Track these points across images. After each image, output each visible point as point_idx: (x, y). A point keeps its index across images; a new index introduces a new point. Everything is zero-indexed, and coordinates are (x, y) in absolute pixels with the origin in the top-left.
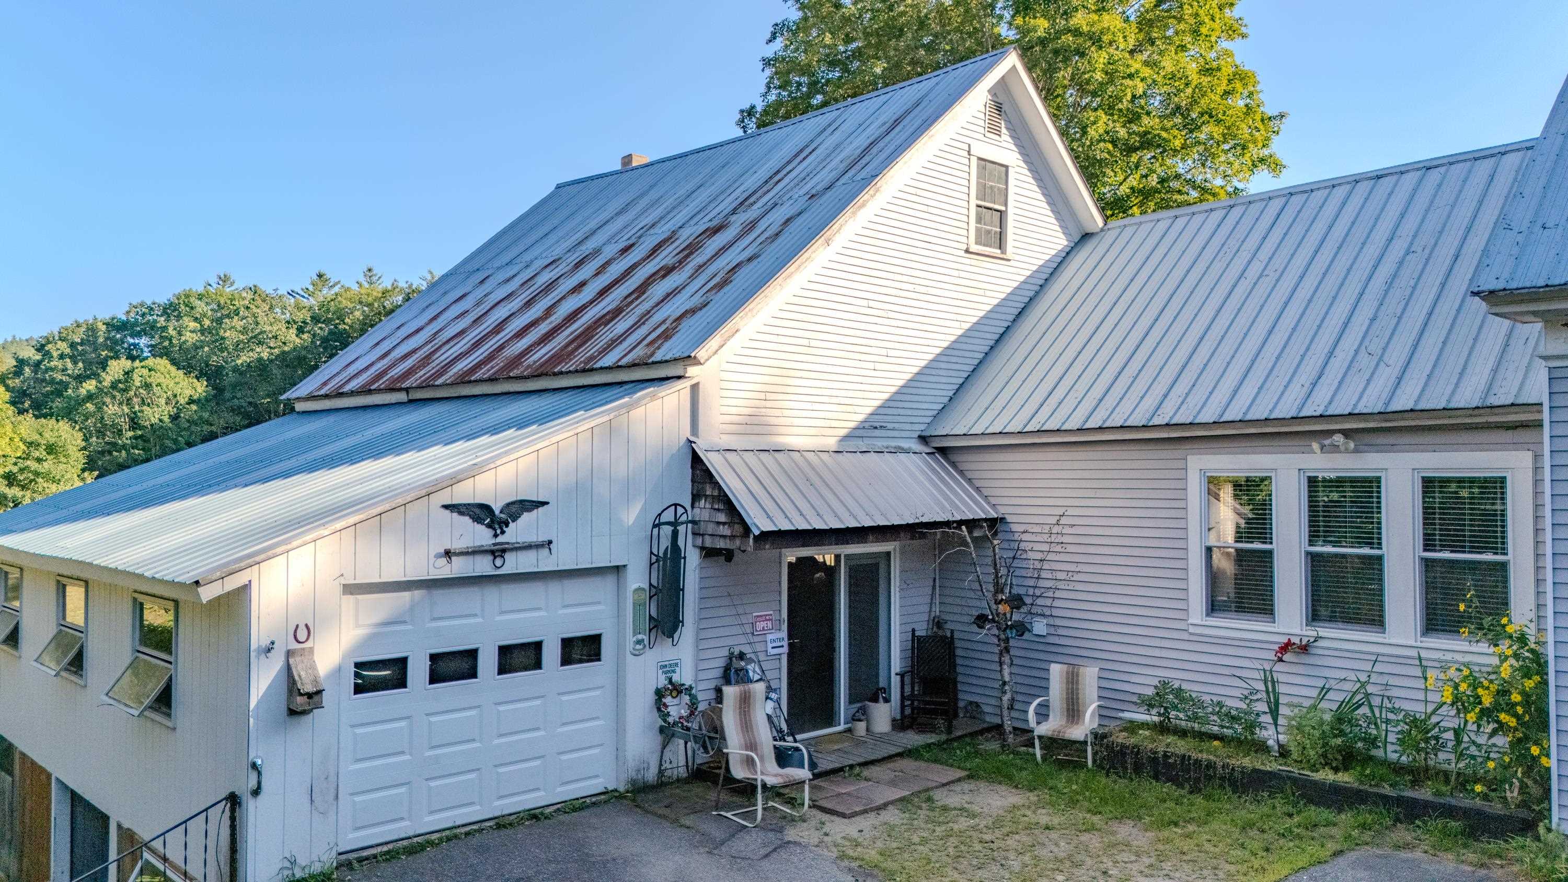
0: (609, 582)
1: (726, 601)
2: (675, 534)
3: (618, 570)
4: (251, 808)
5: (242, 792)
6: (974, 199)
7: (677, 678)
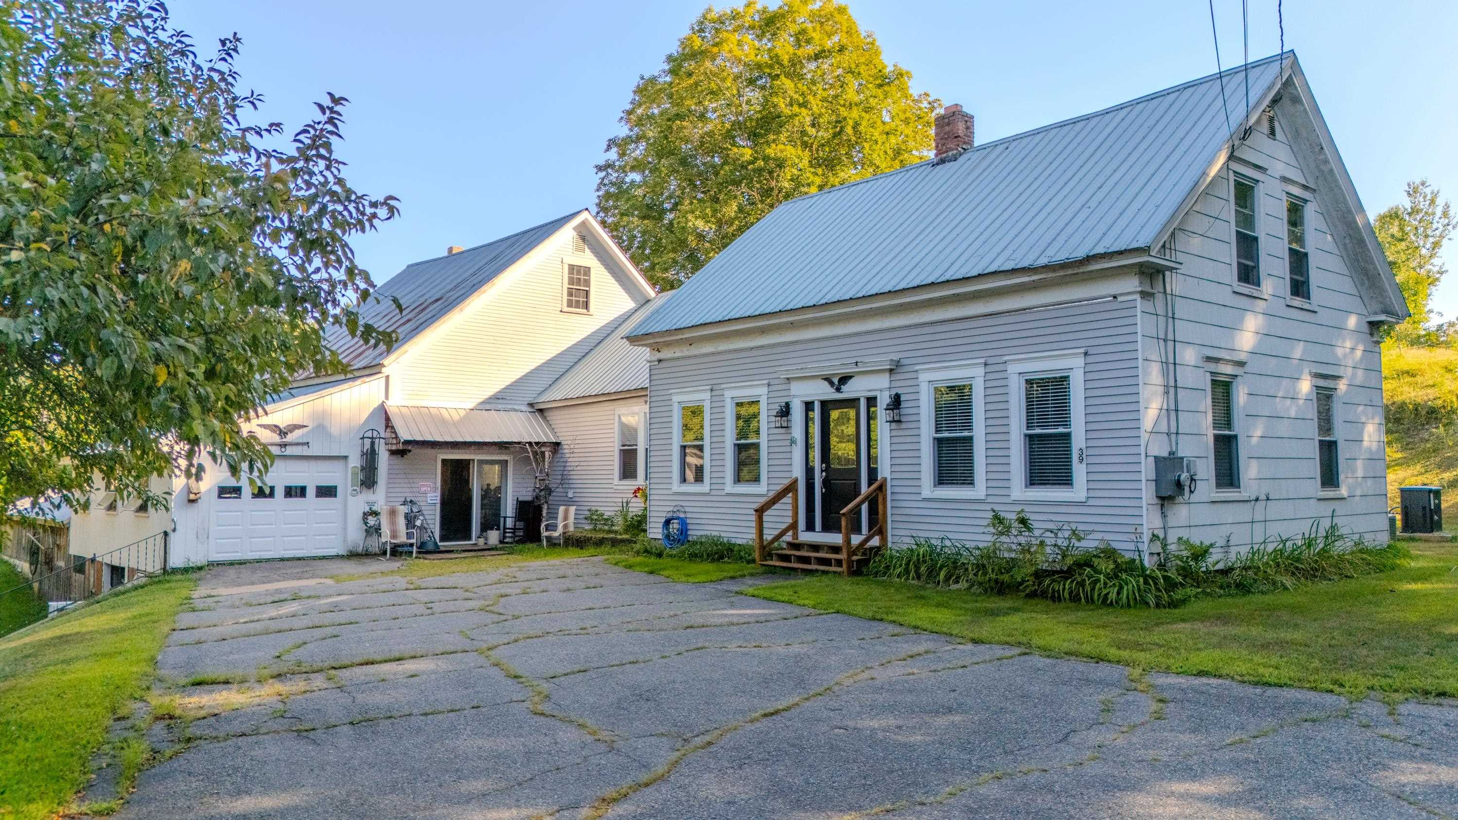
0: (341, 464)
1: (404, 476)
2: (373, 444)
3: (345, 458)
4: (172, 537)
5: (169, 531)
6: (566, 285)
7: (374, 508)
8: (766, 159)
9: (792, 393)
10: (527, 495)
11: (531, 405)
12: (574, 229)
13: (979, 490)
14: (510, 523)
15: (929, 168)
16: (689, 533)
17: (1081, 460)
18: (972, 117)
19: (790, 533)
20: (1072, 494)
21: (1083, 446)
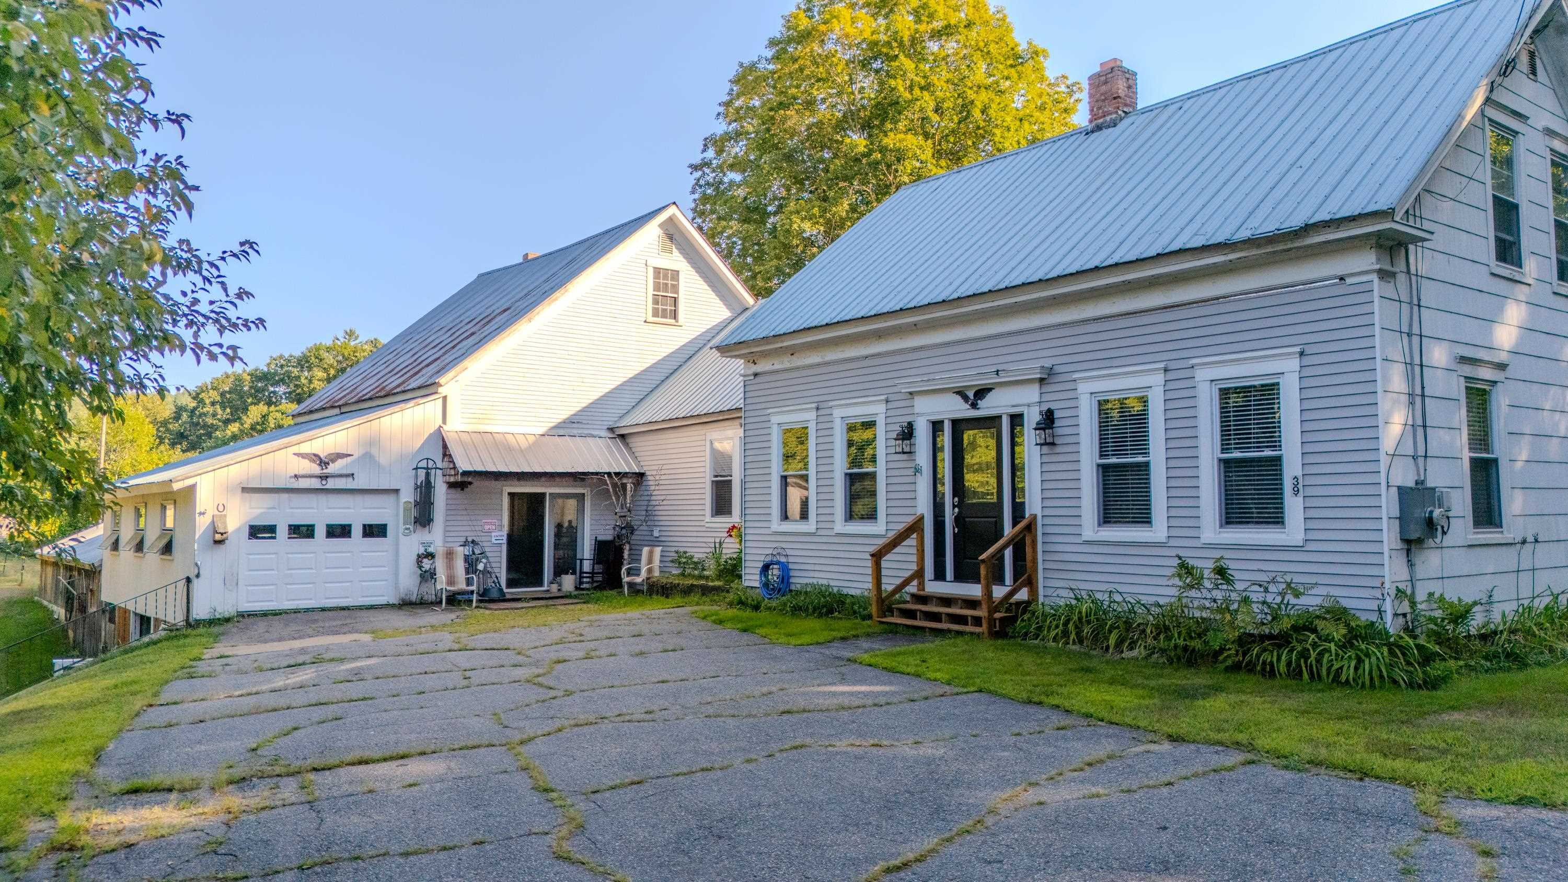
0: (391, 498)
1: (464, 513)
2: (428, 475)
3: (397, 491)
4: (196, 583)
5: (192, 576)
6: (651, 291)
7: (431, 550)
8: (883, 150)
9: (917, 410)
10: (607, 535)
11: (611, 430)
12: (661, 226)
13: (1158, 531)
14: (587, 566)
15: (1082, 137)
16: (792, 580)
17: (1296, 492)
18: (1135, 74)
19: (915, 583)
20: (1283, 536)
21: (1299, 473)
